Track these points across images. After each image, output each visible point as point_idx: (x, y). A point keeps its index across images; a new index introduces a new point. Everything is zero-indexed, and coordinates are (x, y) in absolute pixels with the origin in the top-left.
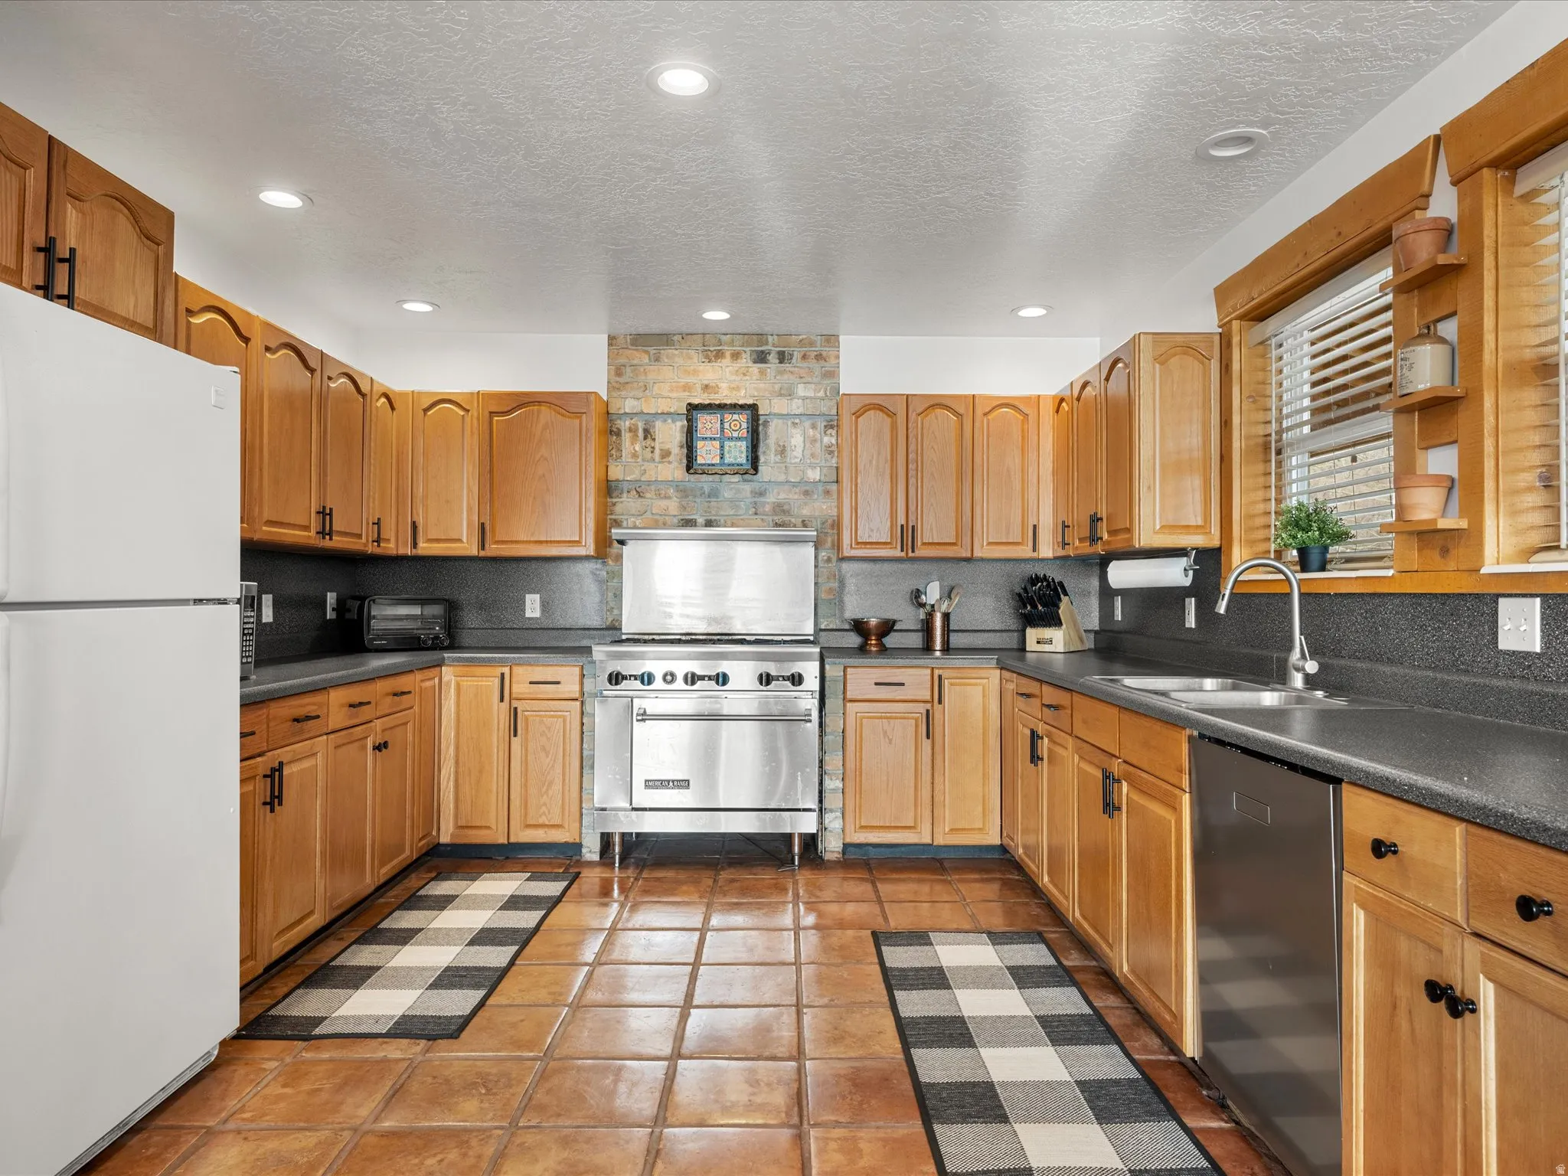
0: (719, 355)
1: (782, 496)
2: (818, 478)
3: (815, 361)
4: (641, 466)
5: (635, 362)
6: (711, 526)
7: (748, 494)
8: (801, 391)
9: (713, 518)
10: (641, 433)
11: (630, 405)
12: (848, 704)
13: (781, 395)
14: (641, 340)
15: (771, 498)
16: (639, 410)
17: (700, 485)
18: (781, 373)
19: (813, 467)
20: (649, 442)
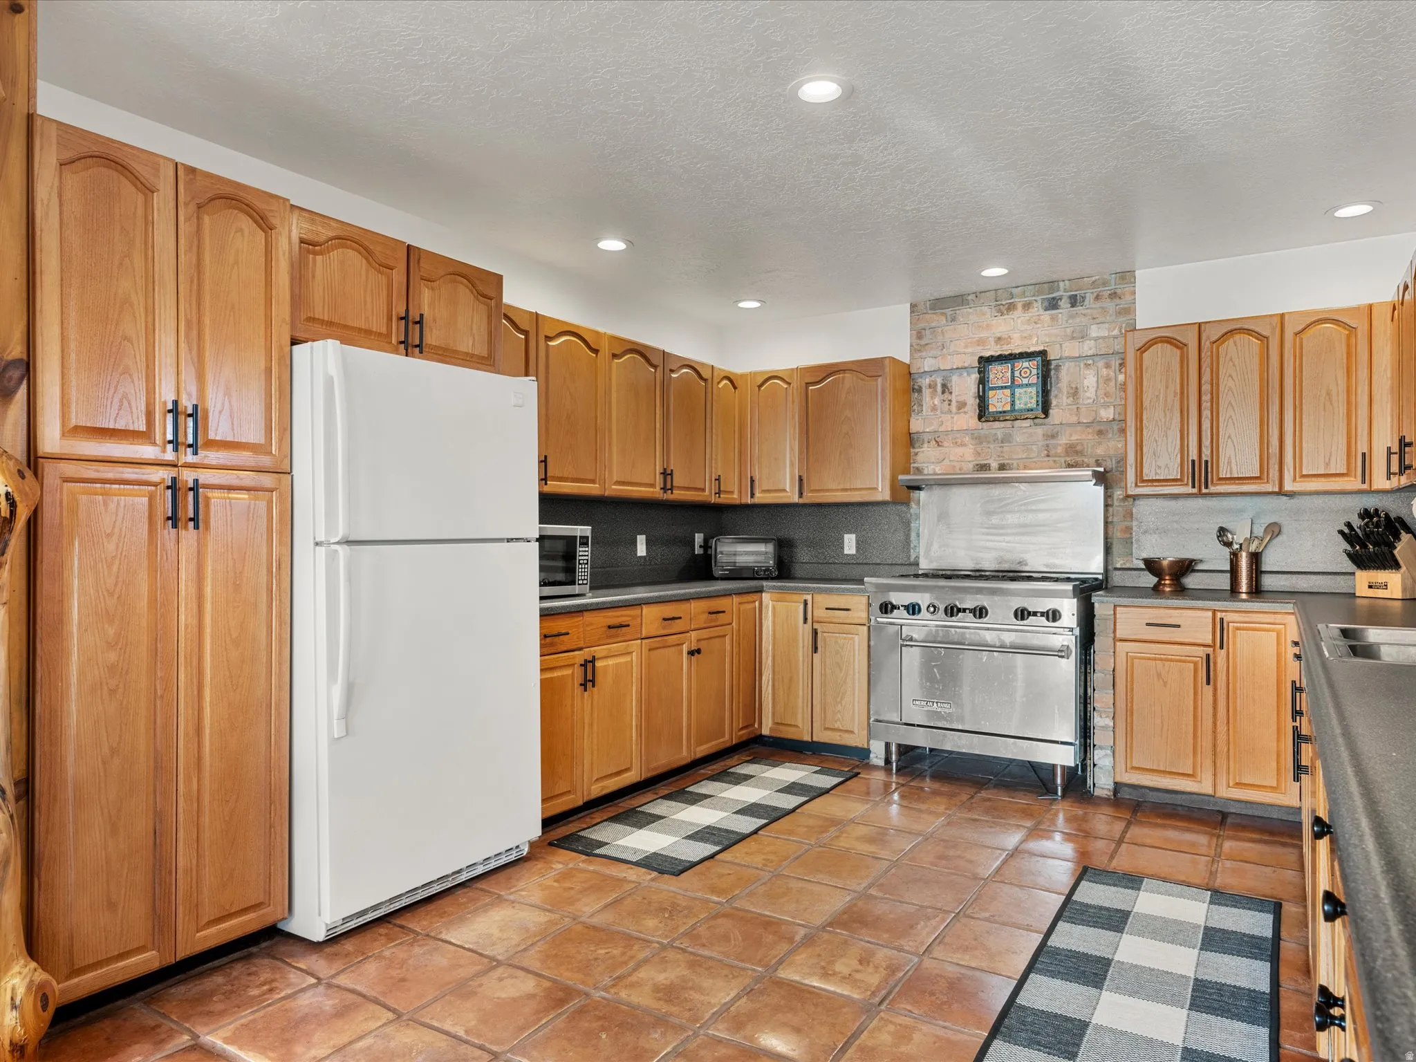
0: (1011, 307)
1: (1075, 437)
2: (1111, 417)
3: (1108, 300)
4: (939, 418)
5: (933, 325)
6: (1004, 469)
7: (1040, 438)
8: (1094, 331)
9: (1006, 462)
10: (939, 389)
11: (928, 364)
12: (1118, 643)
13: (1073, 338)
14: (939, 304)
15: (1063, 440)
16: (936, 368)
17: (994, 431)
18: (1072, 317)
19: (1106, 406)
20: (946, 395)
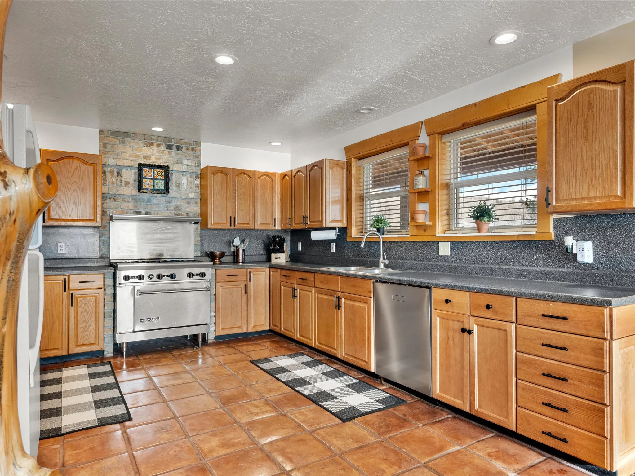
0: (151, 144)
1: (178, 203)
2: (193, 197)
3: (191, 151)
4: (116, 188)
5: (113, 143)
6: (148, 214)
7: (164, 202)
8: (186, 162)
9: (149, 211)
10: (115, 174)
11: (111, 161)
12: (217, 284)
13: (177, 163)
14: (115, 133)
15: (173, 204)
16: (115, 164)
17: (143, 197)
18: (177, 154)
19: (191, 193)
20: (119, 178)
